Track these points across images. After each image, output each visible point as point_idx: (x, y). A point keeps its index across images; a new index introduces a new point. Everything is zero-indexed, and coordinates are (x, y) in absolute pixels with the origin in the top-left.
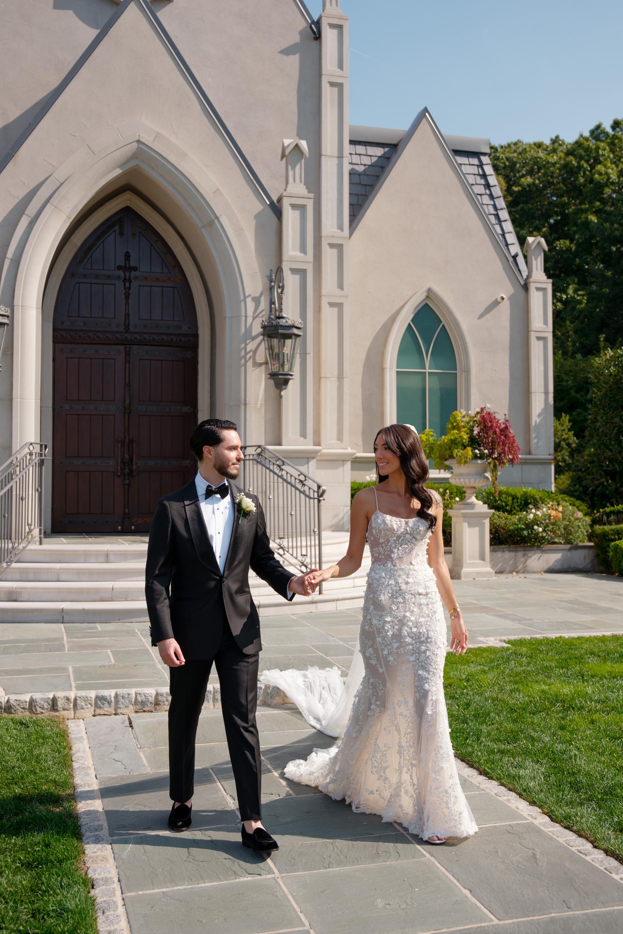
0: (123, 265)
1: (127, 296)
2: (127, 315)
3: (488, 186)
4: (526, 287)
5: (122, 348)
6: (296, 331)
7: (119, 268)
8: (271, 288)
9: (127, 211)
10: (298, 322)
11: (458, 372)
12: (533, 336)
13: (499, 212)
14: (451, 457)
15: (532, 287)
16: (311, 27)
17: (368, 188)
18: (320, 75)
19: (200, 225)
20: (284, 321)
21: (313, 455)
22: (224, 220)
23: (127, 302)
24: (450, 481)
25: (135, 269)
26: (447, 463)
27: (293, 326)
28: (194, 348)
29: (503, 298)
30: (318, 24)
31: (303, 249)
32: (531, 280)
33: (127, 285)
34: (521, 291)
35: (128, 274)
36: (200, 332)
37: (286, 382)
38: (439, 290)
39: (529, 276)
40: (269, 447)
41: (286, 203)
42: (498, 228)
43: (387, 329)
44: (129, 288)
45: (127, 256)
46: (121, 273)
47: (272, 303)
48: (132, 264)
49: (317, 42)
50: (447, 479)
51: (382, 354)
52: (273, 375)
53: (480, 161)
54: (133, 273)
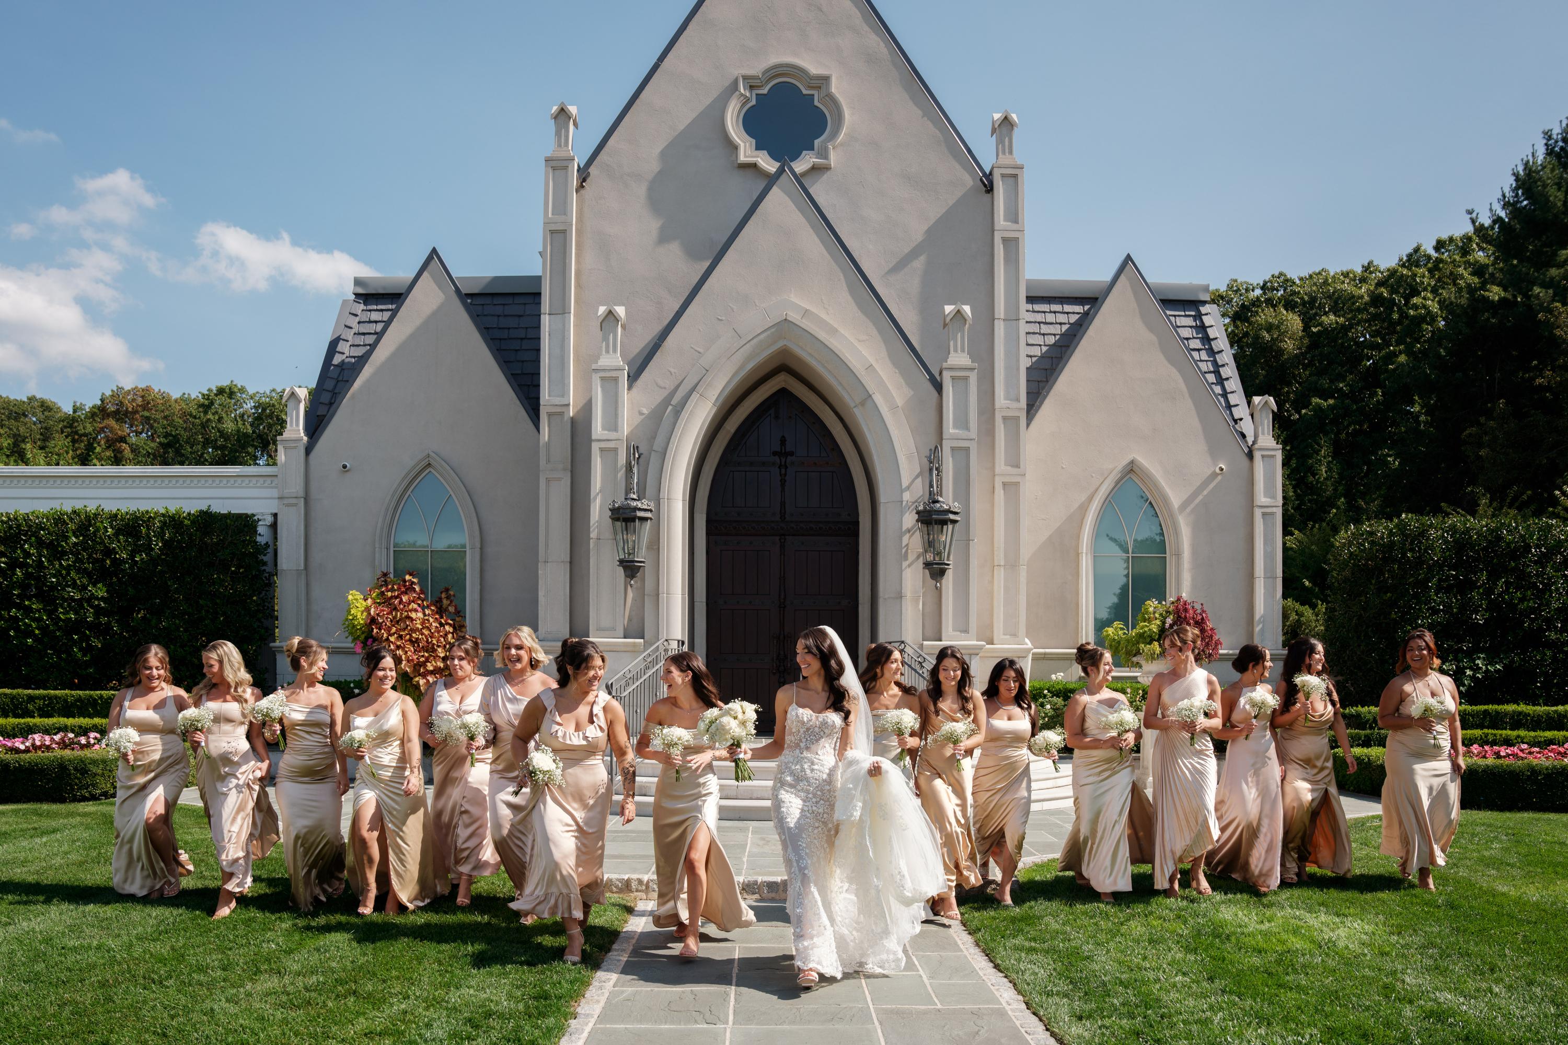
0: (779, 450)
1: (783, 482)
2: (783, 504)
3: (1207, 340)
4: (1250, 455)
5: (777, 538)
6: (952, 517)
7: (775, 454)
8: (931, 470)
9: (783, 393)
10: (956, 507)
11: (1168, 555)
12: (1258, 513)
13: (1221, 369)
14: (1138, 653)
15: (1257, 455)
16: (981, 180)
17: (1064, 349)
18: (993, 231)
19: (852, 405)
20: (938, 505)
21: (977, 651)
22: (878, 399)
23: (783, 490)
24: (1139, 679)
25: (792, 454)
26: (1135, 659)
27: (949, 511)
28: (855, 536)
29: (1222, 469)
30: (989, 176)
31: (965, 426)
32: (1256, 446)
33: (783, 471)
34: (1245, 460)
35: (783, 460)
36: (861, 519)
37: (942, 572)
38: (1146, 462)
39: (1254, 443)
40: (925, 643)
41: (947, 375)
42: (1218, 390)
43: (1083, 509)
44: (785, 475)
45: (783, 441)
46: (777, 459)
47: (931, 486)
48: (788, 450)
49: (989, 195)
50: (1136, 678)
51: (1078, 537)
52: (927, 565)
53: (1199, 311)
54: (789, 459)
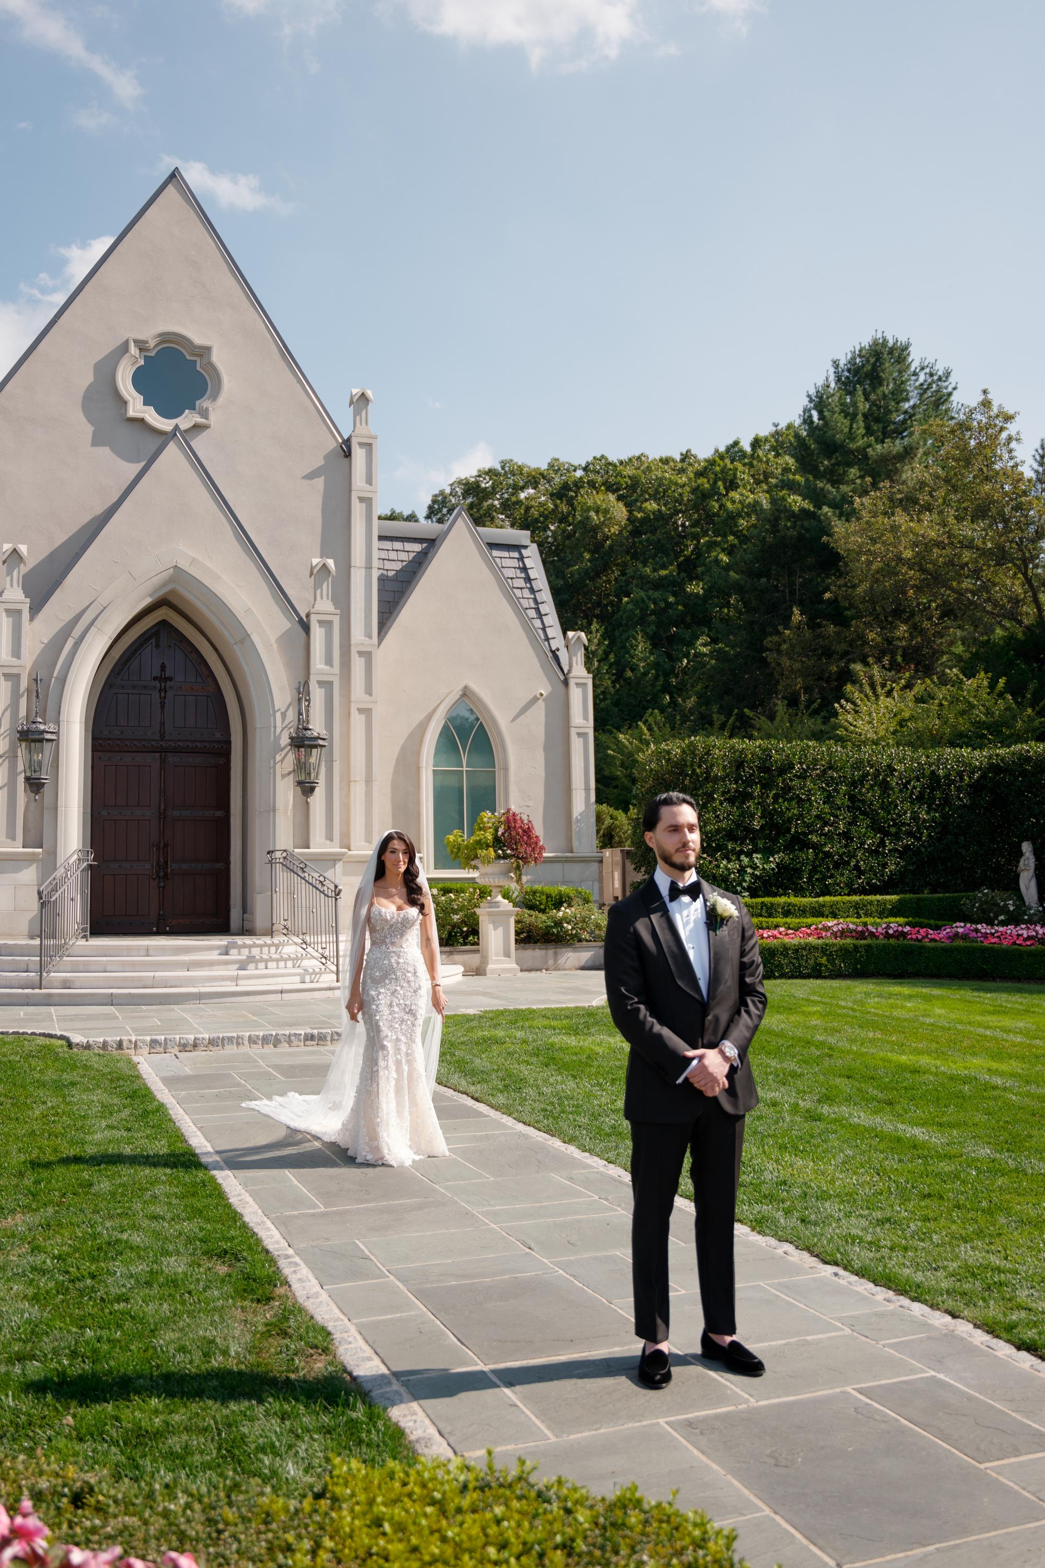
0: (159, 675)
1: (163, 705)
2: (162, 724)
3: (528, 579)
4: (566, 683)
5: (157, 755)
6: (321, 742)
7: (155, 679)
8: (300, 700)
9: (164, 623)
10: (324, 733)
11: (497, 769)
12: (573, 732)
13: (540, 606)
14: (476, 857)
15: (572, 682)
16: (341, 447)
17: (404, 584)
18: (350, 491)
19: (233, 642)
20: (309, 732)
21: (340, 857)
22: (255, 638)
23: (163, 711)
24: (477, 880)
25: (170, 679)
26: (473, 863)
27: (319, 738)
28: (227, 754)
29: (542, 695)
30: (348, 442)
31: (329, 661)
32: (571, 675)
33: (163, 694)
34: (562, 686)
35: (163, 685)
36: (233, 739)
37: (312, 789)
38: (477, 686)
39: (569, 671)
40: (296, 850)
41: (314, 619)
42: (538, 623)
43: (422, 727)
44: (165, 698)
45: (163, 667)
46: (157, 684)
47: (300, 714)
48: (168, 675)
49: (347, 460)
50: (474, 879)
51: (418, 753)
52: (300, 783)
53: (521, 554)
54: (169, 683)
